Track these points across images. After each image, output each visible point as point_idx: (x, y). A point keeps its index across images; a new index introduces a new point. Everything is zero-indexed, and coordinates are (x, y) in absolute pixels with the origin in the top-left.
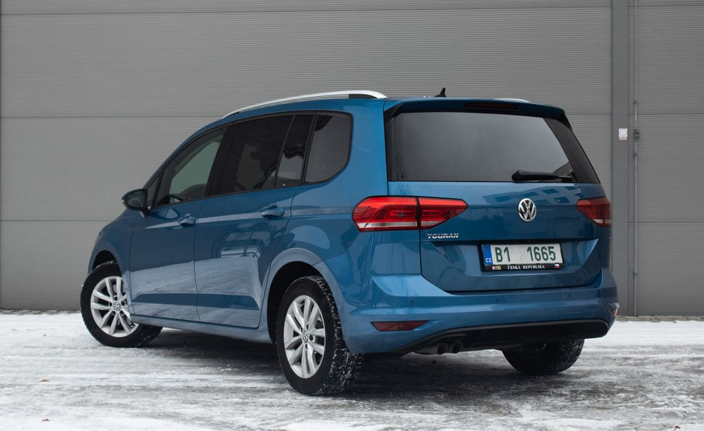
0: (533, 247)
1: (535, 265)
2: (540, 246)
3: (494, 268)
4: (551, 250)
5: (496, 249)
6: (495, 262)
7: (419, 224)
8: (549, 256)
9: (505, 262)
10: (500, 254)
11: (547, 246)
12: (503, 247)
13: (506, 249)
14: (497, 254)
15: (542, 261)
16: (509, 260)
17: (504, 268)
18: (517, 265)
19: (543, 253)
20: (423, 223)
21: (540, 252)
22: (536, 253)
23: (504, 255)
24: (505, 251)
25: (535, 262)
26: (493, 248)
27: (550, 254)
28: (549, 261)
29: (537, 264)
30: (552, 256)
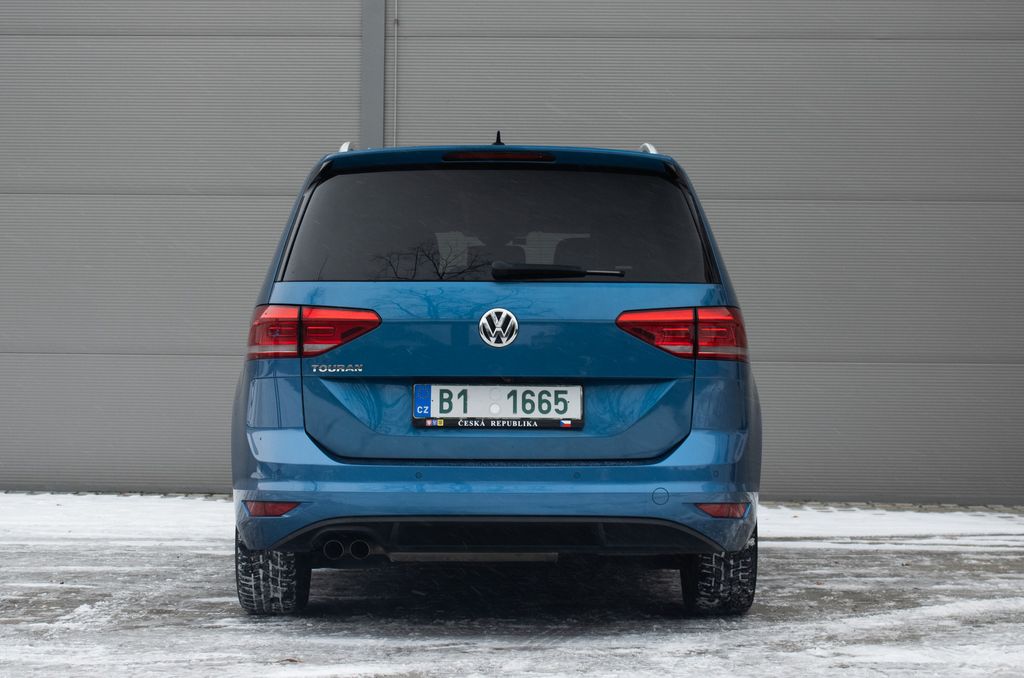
0: (520, 390)
1: (517, 420)
2: (537, 390)
3: (429, 423)
4: (560, 396)
5: (442, 392)
6: (435, 412)
7: (300, 348)
8: (553, 407)
9: (457, 412)
10: (449, 400)
11: (552, 389)
12: (456, 389)
13: (464, 393)
14: (442, 400)
15: (537, 415)
16: (465, 411)
17: (451, 425)
18: (480, 420)
19: (541, 401)
20: (308, 348)
21: (535, 400)
22: (525, 401)
23: (458, 403)
24: (459, 396)
25: (521, 414)
26: (435, 390)
27: (556, 403)
28: (553, 415)
29: (522, 420)
30: (561, 406)
